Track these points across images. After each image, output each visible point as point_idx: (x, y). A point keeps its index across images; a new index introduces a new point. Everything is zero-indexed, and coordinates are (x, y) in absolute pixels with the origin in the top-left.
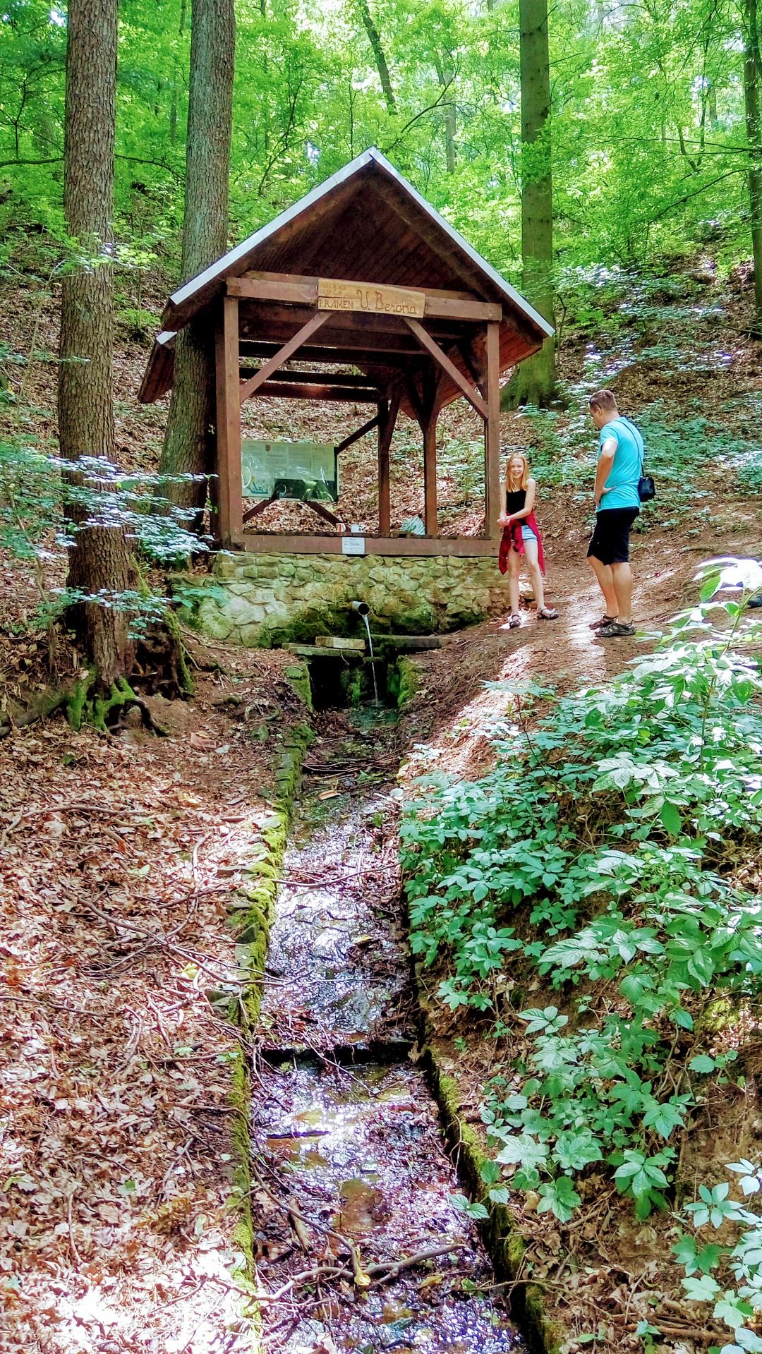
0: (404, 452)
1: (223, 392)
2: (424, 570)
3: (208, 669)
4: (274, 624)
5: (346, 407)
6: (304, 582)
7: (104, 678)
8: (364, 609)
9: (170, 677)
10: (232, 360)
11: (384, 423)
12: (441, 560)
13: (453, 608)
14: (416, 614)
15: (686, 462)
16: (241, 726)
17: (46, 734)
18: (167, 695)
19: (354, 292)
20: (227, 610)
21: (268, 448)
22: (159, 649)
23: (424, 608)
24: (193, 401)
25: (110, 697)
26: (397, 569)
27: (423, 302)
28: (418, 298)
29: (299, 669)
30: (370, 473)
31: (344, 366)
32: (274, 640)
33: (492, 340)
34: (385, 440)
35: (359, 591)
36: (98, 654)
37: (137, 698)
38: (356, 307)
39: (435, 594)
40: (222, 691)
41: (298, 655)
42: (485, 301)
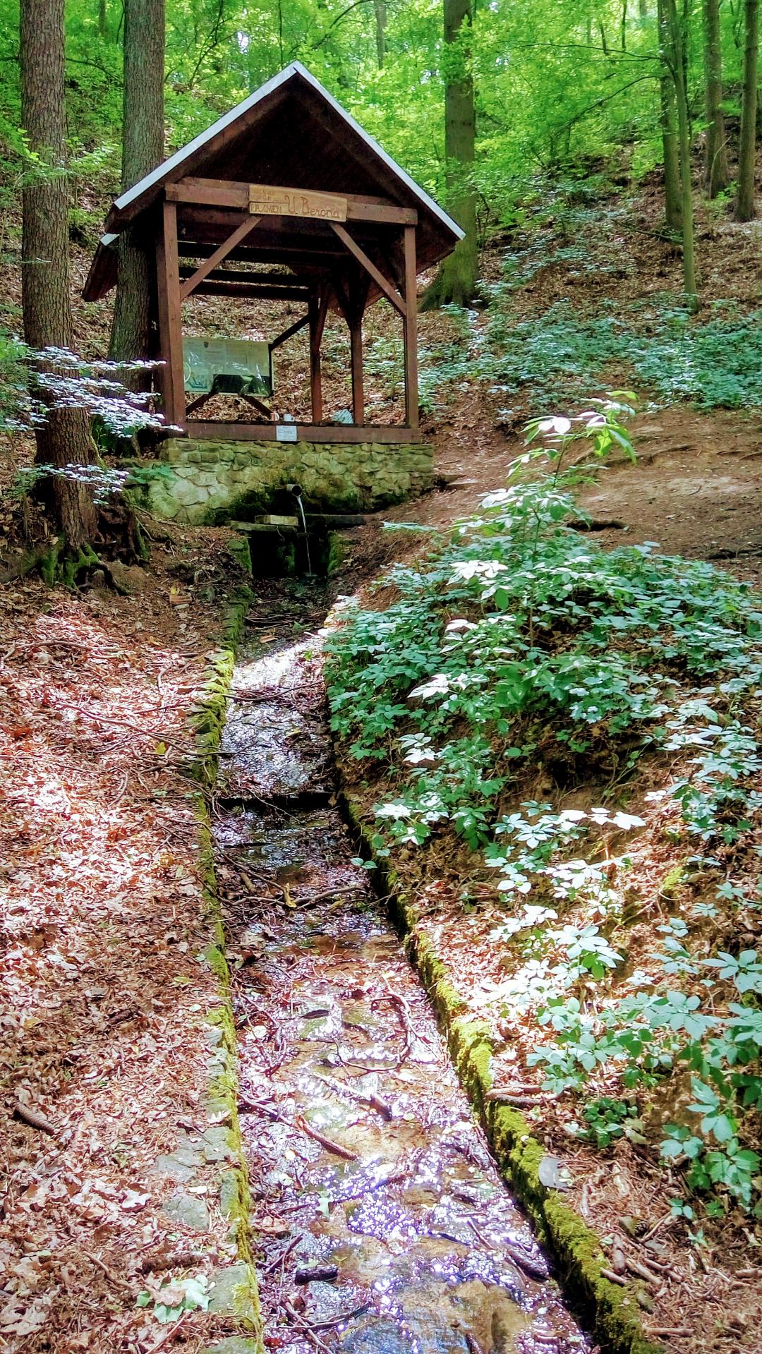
0: (335, 350)
1: (165, 290)
2: (350, 456)
3: (160, 540)
4: (216, 505)
5: (279, 306)
6: (243, 465)
7: (72, 543)
8: (297, 490)
9: (128, 546)
10: (172, 260)
11: (314, 321)
12: (365, 447)
13: (377, 490)
14: (344, 496)
15: (592, 359)
16: (191, 588)
17: (26, 589)
18: (125, 561)
19: (282, 197)
20: (174, 492)
21: (206, 345)
22: (117, 520)
23: (352, 490)
24: (137, 300)
25: (77, 561)
26: (326, 454)
27: (345, 207)
28: (340, 204)
29: (240, 542)
30: (304, 370)
31: (276, 266)
32: (218, 518)
33: (409, 243)
34: (315, 338)
35: (293, 475)
36: (65, 523)
37: (101, 562)
38: (284, 211)
39: (361, 476)
40: (172, 559)
41: (238, 531)
42: (403, 206)
